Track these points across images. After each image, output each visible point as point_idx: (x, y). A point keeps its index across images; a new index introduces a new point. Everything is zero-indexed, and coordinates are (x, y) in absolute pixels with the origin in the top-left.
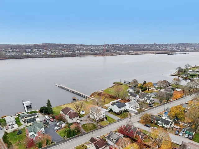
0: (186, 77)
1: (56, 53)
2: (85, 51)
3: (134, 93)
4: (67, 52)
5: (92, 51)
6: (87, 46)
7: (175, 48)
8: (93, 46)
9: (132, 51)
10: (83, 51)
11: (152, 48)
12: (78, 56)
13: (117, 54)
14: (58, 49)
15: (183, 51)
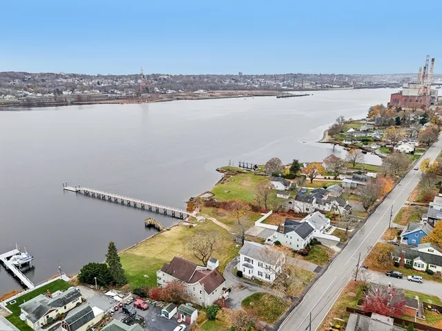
0: (352, 145)
1: (8, 98)
2: (89, 90)
3: (286, 190)
4: (39, 95)
5: (105, 90)
6: (90, 78)
7: (281, 84)
8: (106, 77)
9: (202, 91)
10: (83, 89)
11: (239, 84)
12: (72, 104)
13: (171, 98)
14: (9, 87)
15: (301, 89)
